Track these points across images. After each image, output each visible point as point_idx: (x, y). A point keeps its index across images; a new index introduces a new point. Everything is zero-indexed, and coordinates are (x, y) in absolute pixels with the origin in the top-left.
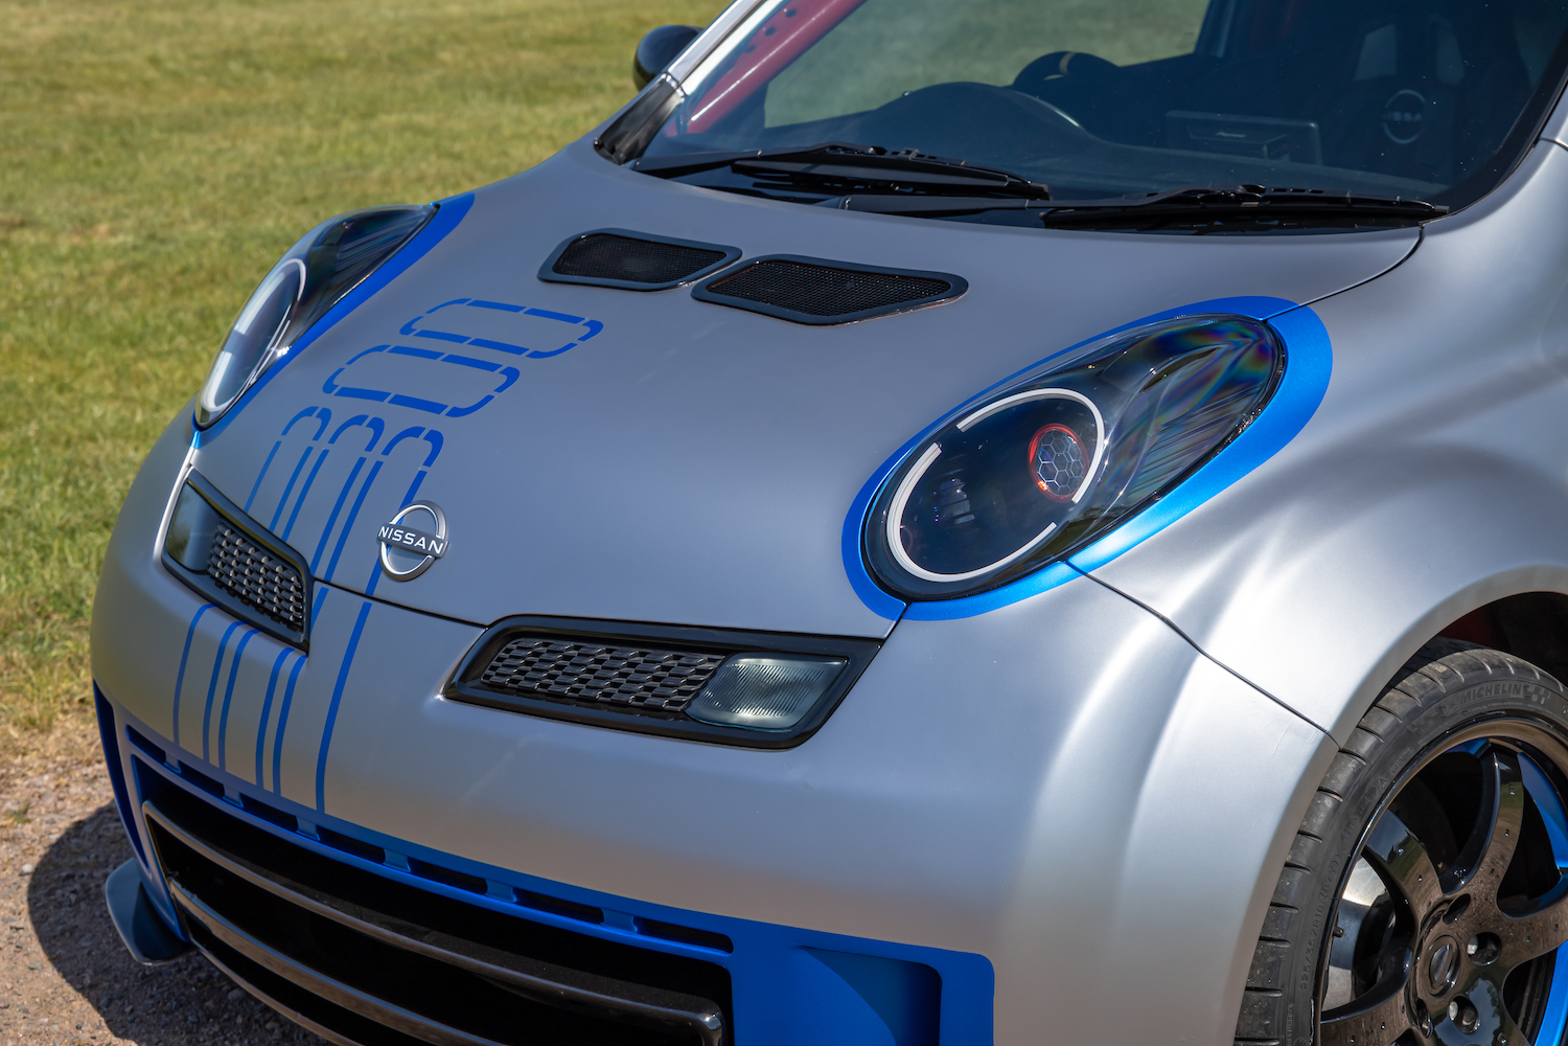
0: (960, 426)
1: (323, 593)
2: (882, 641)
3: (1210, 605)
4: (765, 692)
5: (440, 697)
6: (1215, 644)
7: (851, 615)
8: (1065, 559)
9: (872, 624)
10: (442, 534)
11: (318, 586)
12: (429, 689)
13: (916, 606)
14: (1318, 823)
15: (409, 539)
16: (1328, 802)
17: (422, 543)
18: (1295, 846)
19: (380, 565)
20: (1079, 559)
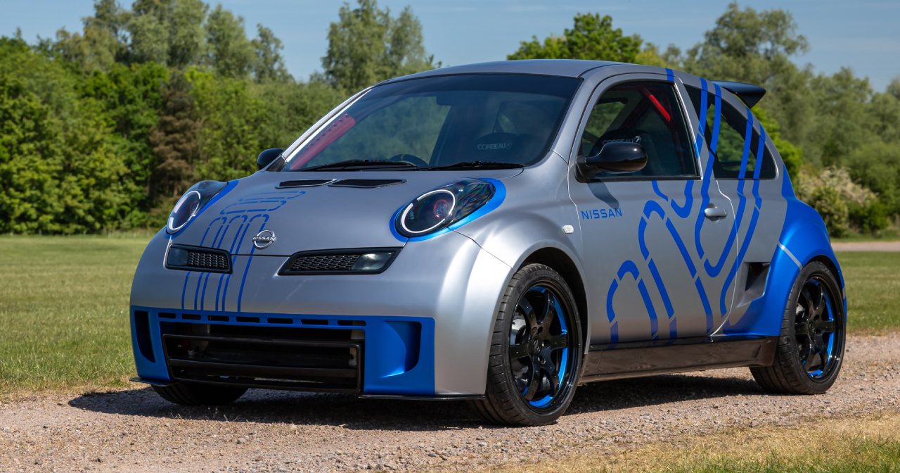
0: (418, 199)
1: (235, 258)
2: (402, 248)
3: (483, 239)
4: (372, 262)
5: (276, 275)
6: (485, 246)
7: (395, 242)
8: (447, 227)
9: (402, 244)
10: (274, 236)
11: (233, 257)
12: (274, 273)
13: (411, 239)
14: (510, 293)
15: (264, 238)
16: (512, 289)
17: (268, 238)
18: (504, 298)
19: (254, 246)
20: (450, 227)
